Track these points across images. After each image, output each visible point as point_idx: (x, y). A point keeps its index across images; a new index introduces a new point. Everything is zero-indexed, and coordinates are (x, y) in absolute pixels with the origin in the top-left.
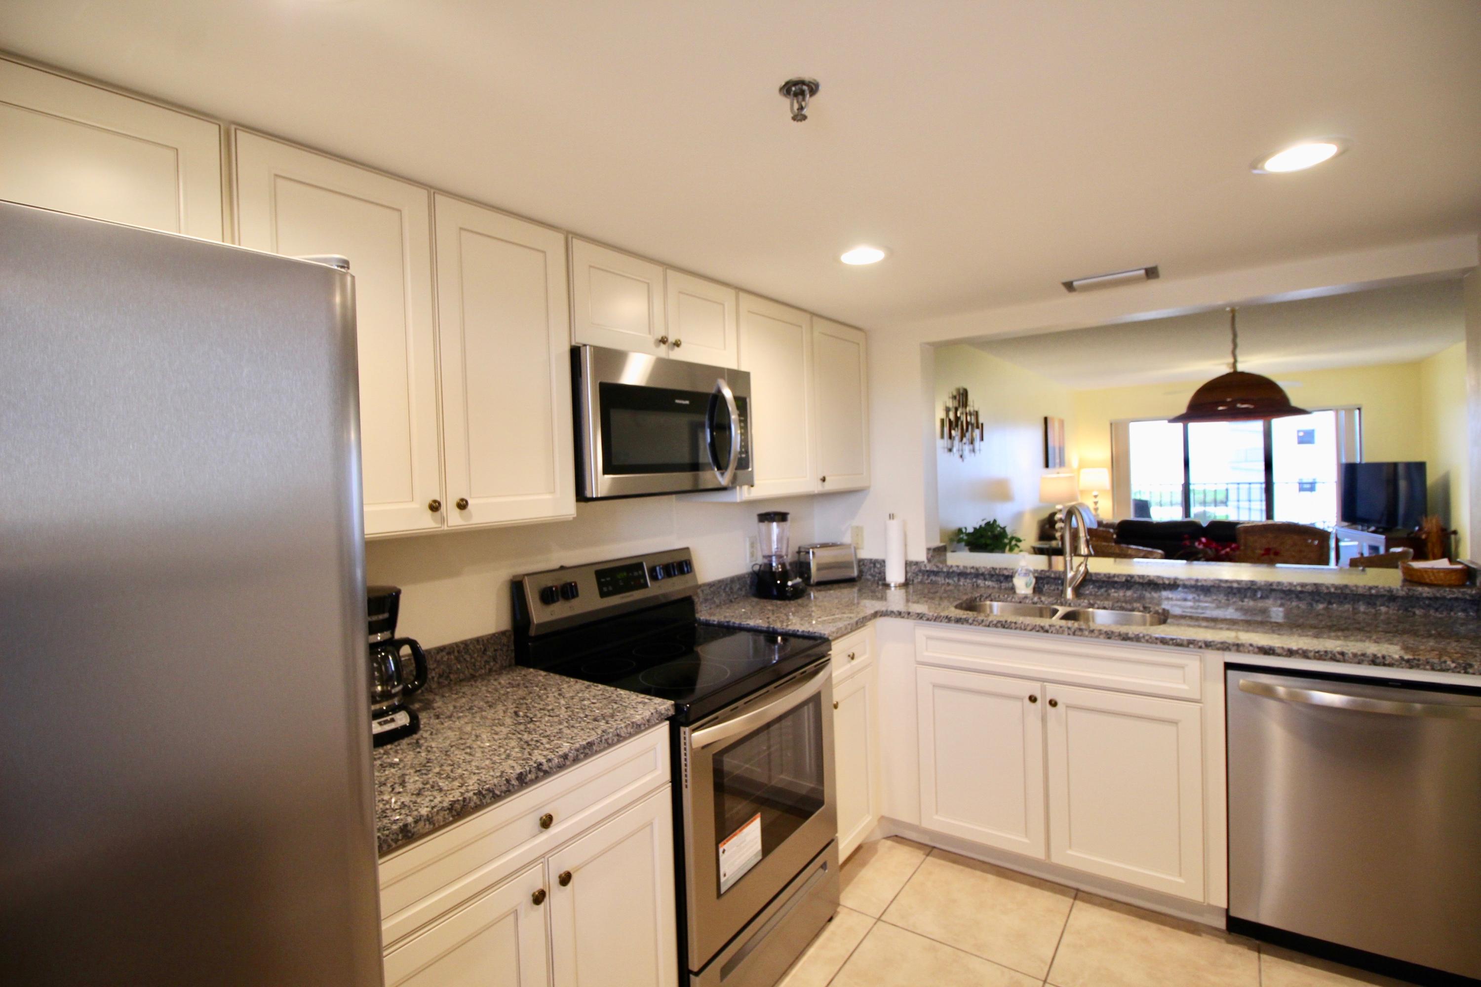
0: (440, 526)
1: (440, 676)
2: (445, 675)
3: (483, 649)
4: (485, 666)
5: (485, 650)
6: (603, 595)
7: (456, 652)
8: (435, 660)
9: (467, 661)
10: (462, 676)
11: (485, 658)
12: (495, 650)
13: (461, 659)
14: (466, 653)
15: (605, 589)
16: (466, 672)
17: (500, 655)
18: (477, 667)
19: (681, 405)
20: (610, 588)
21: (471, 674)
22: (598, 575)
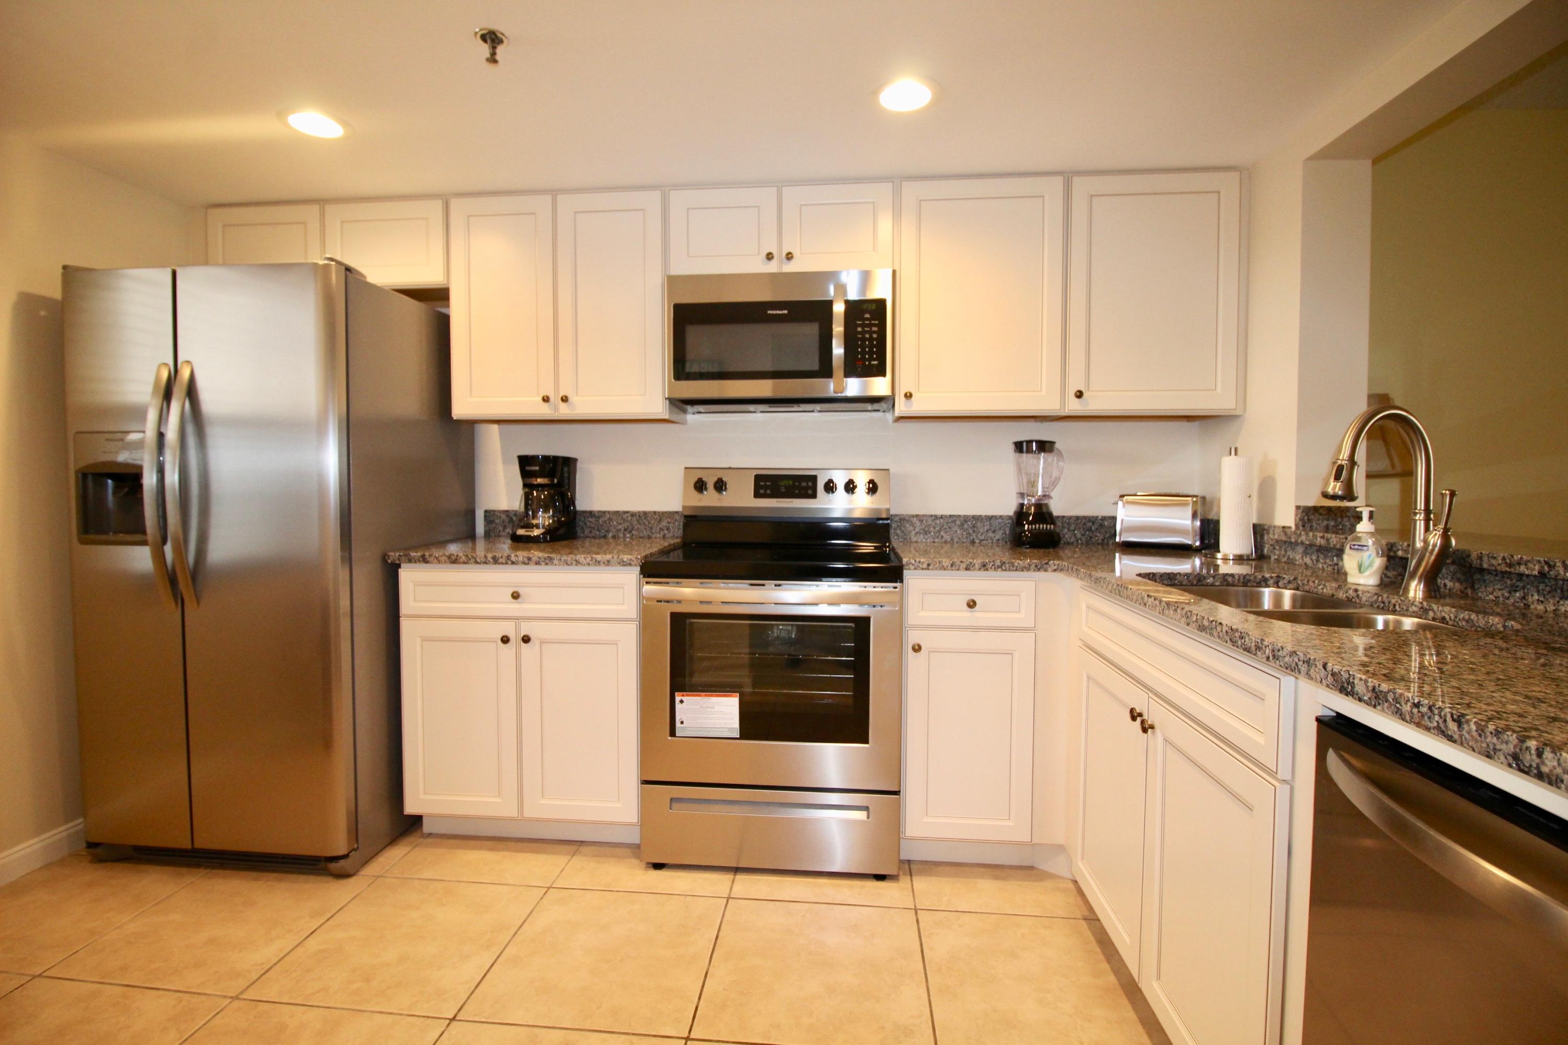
0: (553, 412)
1: (625, 530)
2: (629, 530)
3: (658, 519)
4: (660, 532)
5: (660, 520)
6: (757, 495)
7: (637, 516)
8: (622, 518)
9: (646, 525)
10: (641, 535)
11: (661, 526)
12: (668, 523)
13: (641, 521)
14: (645, 519)
15: (762, 491)
16: (645, 533)
17: (673, 528)
18: (653, 531)
19: (773, 314)
20: (769, 492)
21: (648, 535)
22: (758, 478)
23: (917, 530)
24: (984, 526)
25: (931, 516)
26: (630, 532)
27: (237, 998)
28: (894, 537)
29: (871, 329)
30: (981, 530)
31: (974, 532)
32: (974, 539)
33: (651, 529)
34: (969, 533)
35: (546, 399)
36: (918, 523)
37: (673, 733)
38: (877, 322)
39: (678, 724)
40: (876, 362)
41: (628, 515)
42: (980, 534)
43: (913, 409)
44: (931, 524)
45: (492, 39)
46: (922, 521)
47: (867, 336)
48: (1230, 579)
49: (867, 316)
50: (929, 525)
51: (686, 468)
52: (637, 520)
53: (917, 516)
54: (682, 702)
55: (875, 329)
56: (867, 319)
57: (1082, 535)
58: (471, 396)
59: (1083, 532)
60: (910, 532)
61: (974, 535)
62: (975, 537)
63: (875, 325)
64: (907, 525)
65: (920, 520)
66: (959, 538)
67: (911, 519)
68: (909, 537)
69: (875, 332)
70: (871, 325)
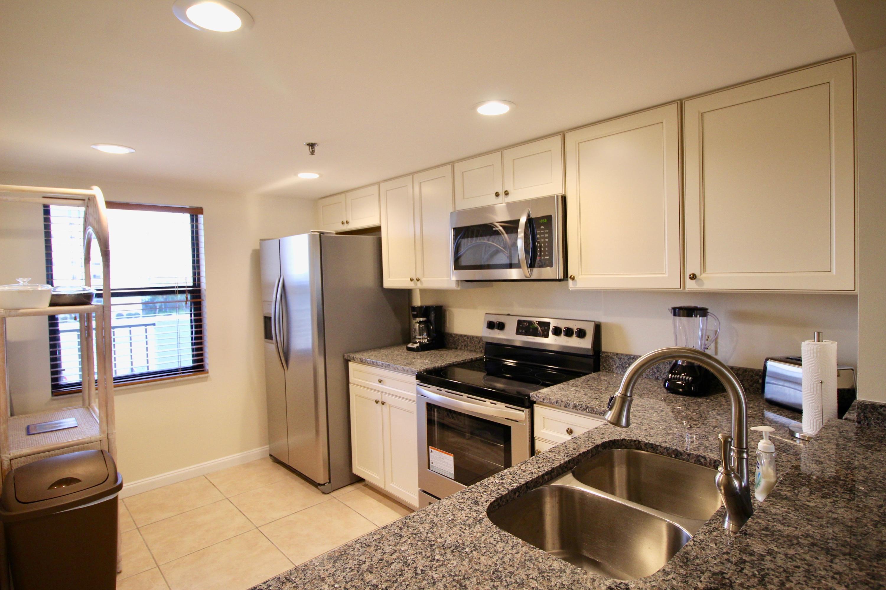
1: (465, 346)
3: (478, 341)
6: (518, 333)
12: (483, 344)
15: (520, 331)
19: (495, 230)
20: (524, 331)
22: (519, 322)
23: (617, 365)
24: (665, 368)
25: (627, 355)
26: (467, 347)
27: (257, 528)
28: (602, 368)
29: (544, 236)
30: (663, 371)
31: (658, 371)
32: (658, 377)
33: (476, 346)
34: (654, 372)
35: (412, 280)
36: (618, 361)
37: (429, 468)
38: (548, 231)
39: (431, 464)
40: (548, 257)
41: (466, 337)
42: (663, 373)
43: (577, 287)
44: (626, 362)
45: (312, 145)
46: (621, 359)
47: (543, 240)
48: (702, 460)
49: (542, 227)
50: (625, 363)
51: (486, 314)
52: (470, 341)
53: (617, 354)
54: (432, 452)
55: (547, 235)
56: (542, 229)
57: (751, 386)
58: (389, 277)
59: (750, 383)
60: (613, 366)
61: (658, 374)
62: (658, 375)
63: (547, 233)
64: (611, 361)
65: (619, 358)
66: (647, 375)
67: (613, 357)
68: (612, 370)
69: (547, 238)
70: (544, 233)
